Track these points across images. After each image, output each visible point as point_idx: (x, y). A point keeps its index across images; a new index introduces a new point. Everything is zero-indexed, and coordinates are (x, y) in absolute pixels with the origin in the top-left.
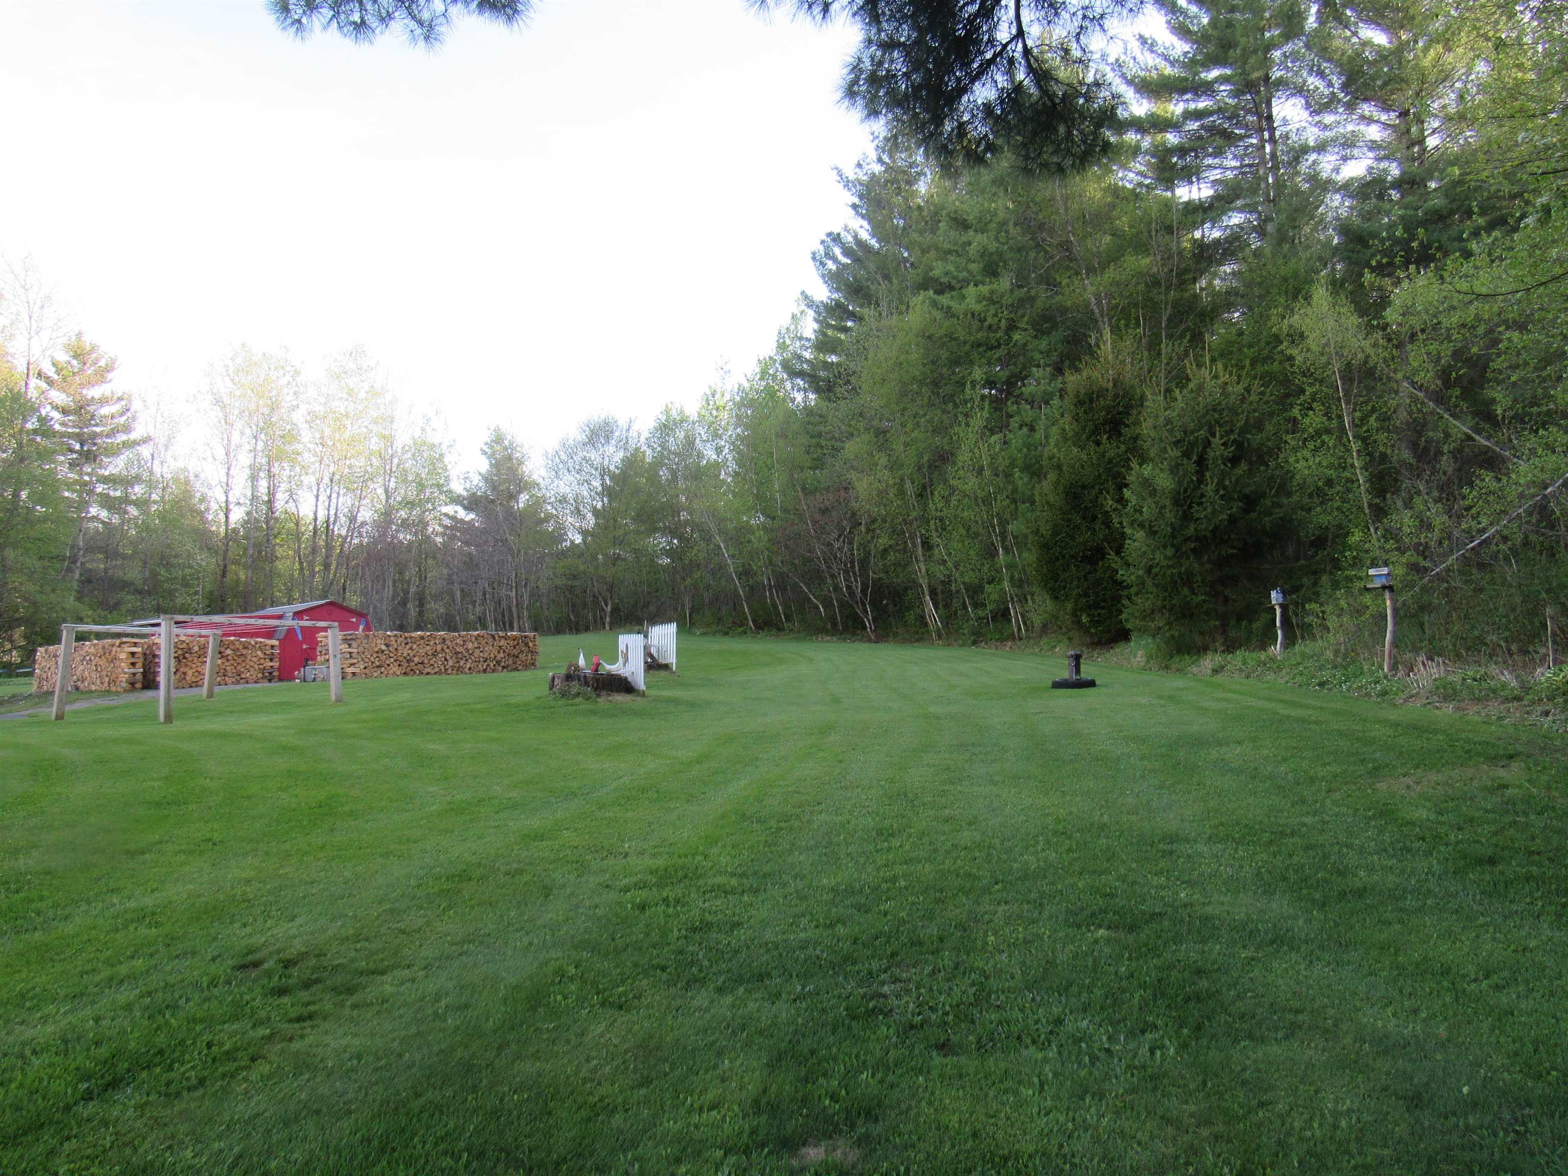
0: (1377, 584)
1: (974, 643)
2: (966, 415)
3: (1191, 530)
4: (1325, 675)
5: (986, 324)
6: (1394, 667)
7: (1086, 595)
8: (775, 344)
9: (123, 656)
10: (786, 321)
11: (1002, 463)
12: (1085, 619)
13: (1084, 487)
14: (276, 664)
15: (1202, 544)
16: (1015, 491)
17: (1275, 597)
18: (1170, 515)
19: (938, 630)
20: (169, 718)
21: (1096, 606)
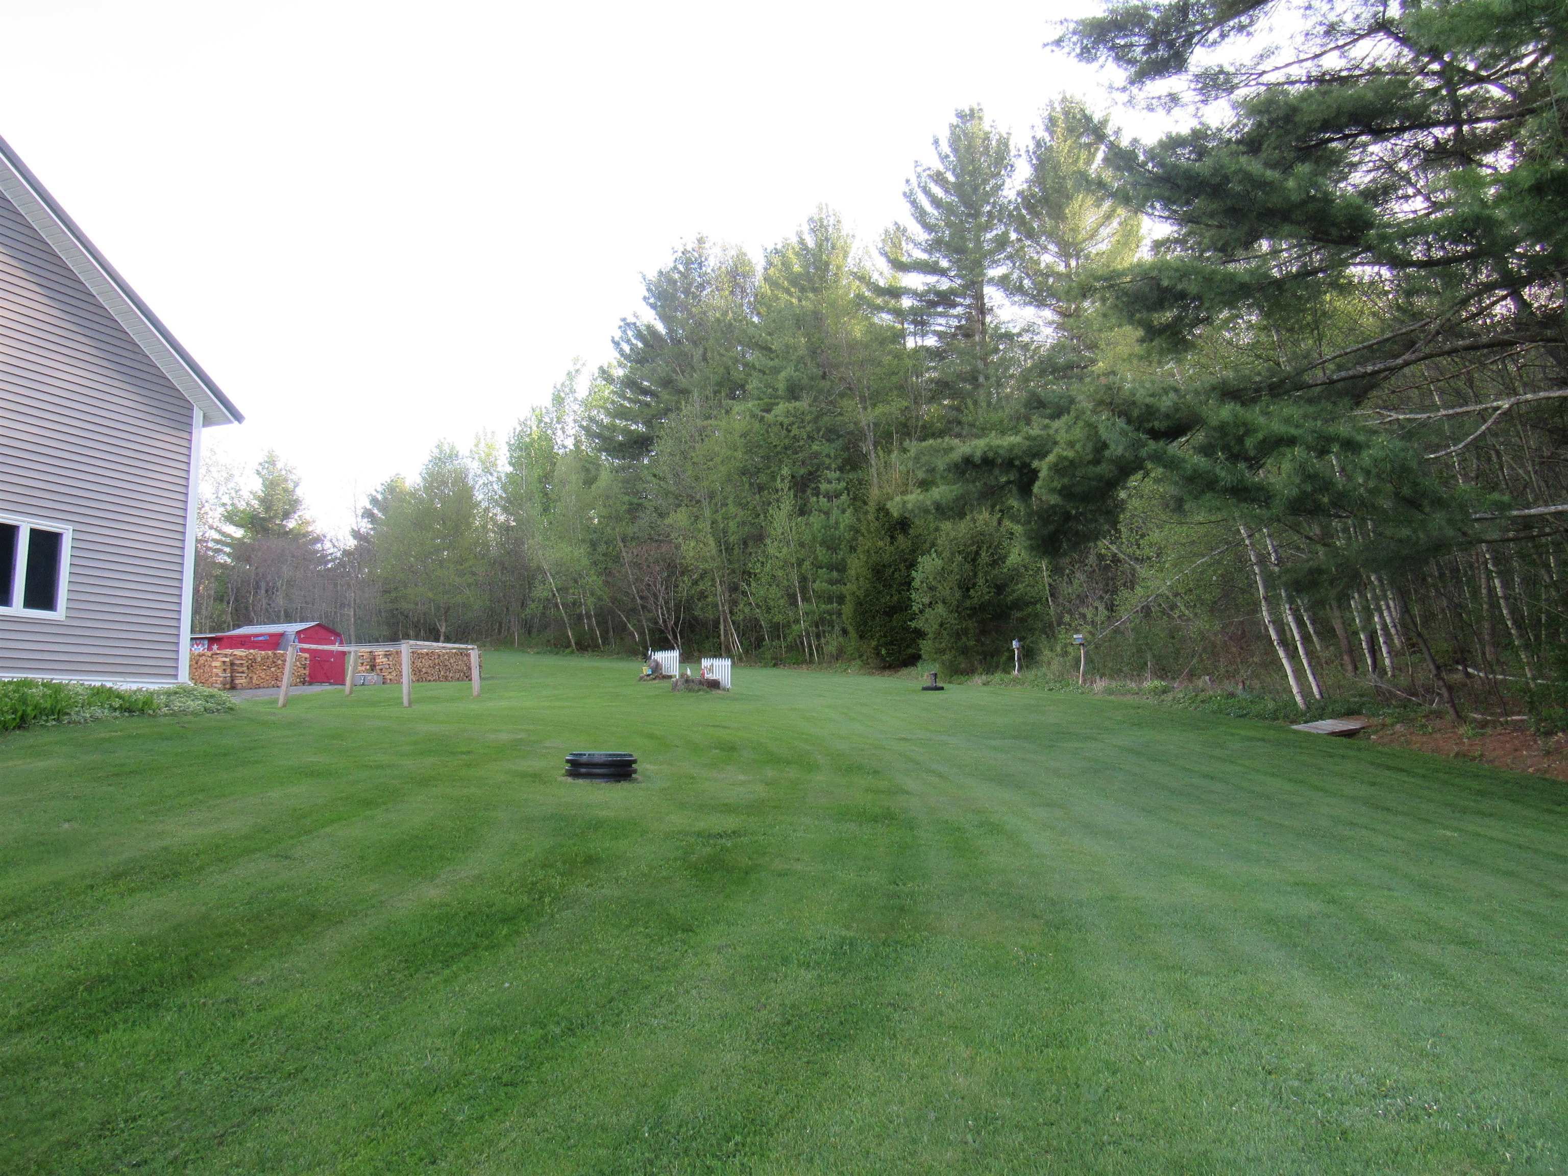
0: (1077, 642)
1: (775, 665)
2: (778, 501)
3: (968, 603)
4: (1051, 685)
5: (792, 434)
6: (1084, 681)
7: (885, 636)
8: (550, 397)
9: (218, 664)
10: (561, 378)
11: (807, 538)
12: (883, 652)
13: (884, 566)
14: (307, 672)
15: (974, 611)
16: (816, 558)
17: (1015, 644)
18: (958, 595)
19: (740, 655)
20: (410, 703)
21: (891, 643)
